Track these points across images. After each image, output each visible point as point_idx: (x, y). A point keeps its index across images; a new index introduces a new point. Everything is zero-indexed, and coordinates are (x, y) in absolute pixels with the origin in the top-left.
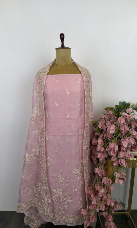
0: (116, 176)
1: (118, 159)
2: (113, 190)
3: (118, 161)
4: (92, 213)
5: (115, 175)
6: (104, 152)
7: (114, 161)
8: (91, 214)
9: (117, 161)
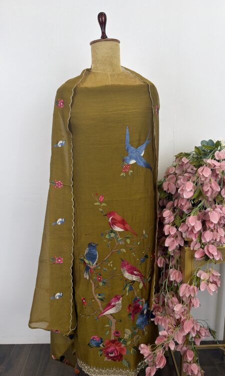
0: (202, 278)
1: (202, 246)
2: (198, 306)
3: (203, 249)
4: (160, 351)
5: (200, 275)
6: (177, 236)
7: (196, 251)
8: (158, 354)
9: (201, 249)
